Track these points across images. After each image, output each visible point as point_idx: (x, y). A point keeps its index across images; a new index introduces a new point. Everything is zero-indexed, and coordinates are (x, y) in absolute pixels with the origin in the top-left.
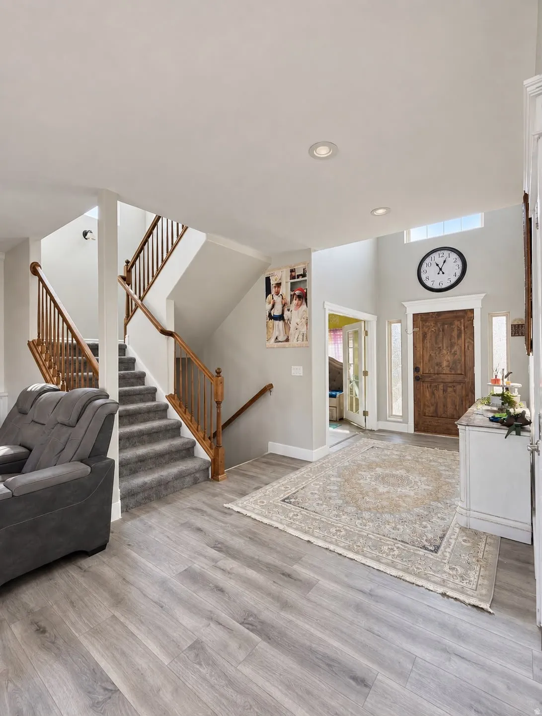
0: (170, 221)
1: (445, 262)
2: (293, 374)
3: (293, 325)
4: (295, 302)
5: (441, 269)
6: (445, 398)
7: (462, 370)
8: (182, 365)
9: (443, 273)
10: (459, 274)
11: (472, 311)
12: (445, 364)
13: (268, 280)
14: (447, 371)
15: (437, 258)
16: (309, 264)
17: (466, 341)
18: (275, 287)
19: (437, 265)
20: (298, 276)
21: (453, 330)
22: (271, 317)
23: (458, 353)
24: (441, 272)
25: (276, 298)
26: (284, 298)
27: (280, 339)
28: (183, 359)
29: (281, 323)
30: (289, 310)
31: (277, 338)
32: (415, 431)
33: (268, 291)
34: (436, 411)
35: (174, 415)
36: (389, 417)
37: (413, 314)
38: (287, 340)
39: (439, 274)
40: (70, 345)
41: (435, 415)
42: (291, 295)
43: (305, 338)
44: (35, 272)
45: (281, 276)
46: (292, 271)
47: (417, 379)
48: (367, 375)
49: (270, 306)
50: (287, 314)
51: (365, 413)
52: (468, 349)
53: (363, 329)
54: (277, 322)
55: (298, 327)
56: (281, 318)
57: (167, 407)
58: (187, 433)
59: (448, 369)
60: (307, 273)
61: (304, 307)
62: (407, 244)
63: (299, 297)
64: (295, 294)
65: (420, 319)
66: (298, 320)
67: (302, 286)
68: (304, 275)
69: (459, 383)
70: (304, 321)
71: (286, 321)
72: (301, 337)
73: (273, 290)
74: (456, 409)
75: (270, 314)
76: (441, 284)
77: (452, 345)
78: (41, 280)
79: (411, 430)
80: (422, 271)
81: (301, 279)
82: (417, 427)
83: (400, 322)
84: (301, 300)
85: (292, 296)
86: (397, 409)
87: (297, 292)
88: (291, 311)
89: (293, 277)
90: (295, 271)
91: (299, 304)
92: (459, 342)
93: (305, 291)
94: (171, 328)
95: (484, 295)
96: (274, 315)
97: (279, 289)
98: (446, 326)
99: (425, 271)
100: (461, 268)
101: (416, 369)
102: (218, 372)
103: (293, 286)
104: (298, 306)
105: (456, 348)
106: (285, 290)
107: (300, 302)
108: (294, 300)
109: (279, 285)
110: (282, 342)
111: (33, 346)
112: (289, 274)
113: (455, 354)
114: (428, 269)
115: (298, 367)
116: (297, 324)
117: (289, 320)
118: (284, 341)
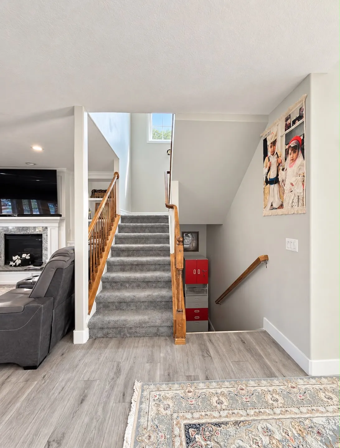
3: (287, 187)
4: (290, 157)
13: (265, 141)
18: (271, 147)
22: (267, 182)
25: (272, 159)
27: (275, 206)
29: (276, 187)
30: (283, 169)
31: (272, 205)
33: (265, 154)
43: (301, 202)
45: (277, 131)
49: (267, 169)
50: (281, 175)
54: (272, 187)
55: (293, 188)
56: (275, 181)
61: (300, 160)
63: (295, 149)
64: (290, 147)
66: (293, 180)
67: (299, 132)
70: (300, 179)
71: (281, 184)
72: (296, 200)
73: (270, 151)
75: (266, 179)
84: (297, 151)
85: (287, 151)
87: (293, 144)
88: (286, 170)
90: (291, 117)
91: (294, 157)
93: (302, 138)
96: (270, 179)
97: (275, 147)
103: (288, 138)
104: (294, 160)
106: (280, 146)
107: (295, 155)
108: (289, 155)
109: (274, 143)
110: (277, 208)
112: (285, 124)
115: (293, 240)
116: (292, 184)
117: (283, 181)
118: (279, 208)
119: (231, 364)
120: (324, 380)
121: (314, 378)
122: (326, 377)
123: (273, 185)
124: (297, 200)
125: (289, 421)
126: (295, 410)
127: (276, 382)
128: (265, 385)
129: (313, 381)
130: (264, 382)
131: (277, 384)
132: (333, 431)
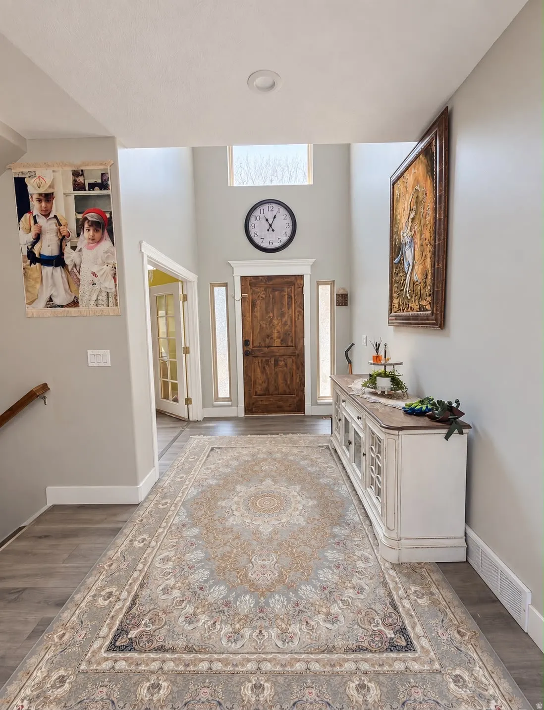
1: (275, 217)
2: (90, 365)
3: (85, 276)
4: (87, 234)
5: (271, 226)
6: (276, 374)
7: (292, 341)
9: (273, 230)
10: (289, 234)
11: (302, 277)
12: (275, 335)
13: (20, 185)
14: (277, 342)
15: (267, 211)
16: (115, 165)
17: (296, 311)
18: (40, 201)
19: (267, 220)
20: (92, 186)
21: (283, 296)
22: (32, 257)
23: (289, 323)
24: (271, 229)
25: (41, 220)
26: (62, 222)
27: (57, 301)
29: (58, 272)
30: (74, 248)
31: (51, 300)
32: (245, 413)
33: (23, 206)
34: (267, 389)
36: (215, 401)
37: (241, 277)
38: (75, 303)
39: (268, 230)
41: (267, 392)
42: (77, 220)
43: (112, 300)
45: (52, 179)
46: (77, 174)
47: (246, 354)
48: (189, 353)
49: (31, 237)
50: (70, 257)
51: (188, 401)
52: (298, 319)
53: (181, 293)
54: (48, 270)
55: (96, 280)
56: (58, 261)
59: (279, 340)
60: (109, 183)
61: (106, 244)
62: (230, 187)
64: (86, 219)
65: (250, 283)
66: (95, 268)
67: (100, 205)
68: (104, 186)
69: (290, 356)
70: (107, 269)
71: (70, 268)
72: (103, 297)
73: (36, 207)
74: (286, 384)
75: (31, 252)
76: (271, 243)
77: (282, 315)
79: (242, 414)
80: (250, 225)
81: (97, 192)
82: (248, 409)
83: (226, 285)
85: (80, 223)
86: (224, 391)
87: (92, 217)
88: (80, 250)
89: (78, 186)
90: (82, 175)
91: (96, 238)
92: (290, 311)
93: (108, 216)
95: (313, 260)
96: (40, 254)
97: (49, 204)
98: (276, 293)
99: (253, 225)
100: (291, 228)
101: (246, 343)
103: (81, 203)
104: (95, 241)
105: (286, 318)
106: (63, 208)
107: (98, 235)
108: (85, 230)
109: (48, 197)
110: (62, 306)
112: (71, 178)
113: (285, 324)
114: (256, 223)
115: (101, 352)
116: (94, 274)
117: (75, 266)
118: (68, 305)
119: (67, 565)
120: (151, 497)
121: (145, 501)
122: (150, 494)
123: (52, 267)
124: (105, 298)
125: (165, 540)
126: (160, 530)
127: (127, 531)
128: (122, 542)
129: (146, 504)
130: (119, 541)
131: (129, 531)
132: (186, 517)
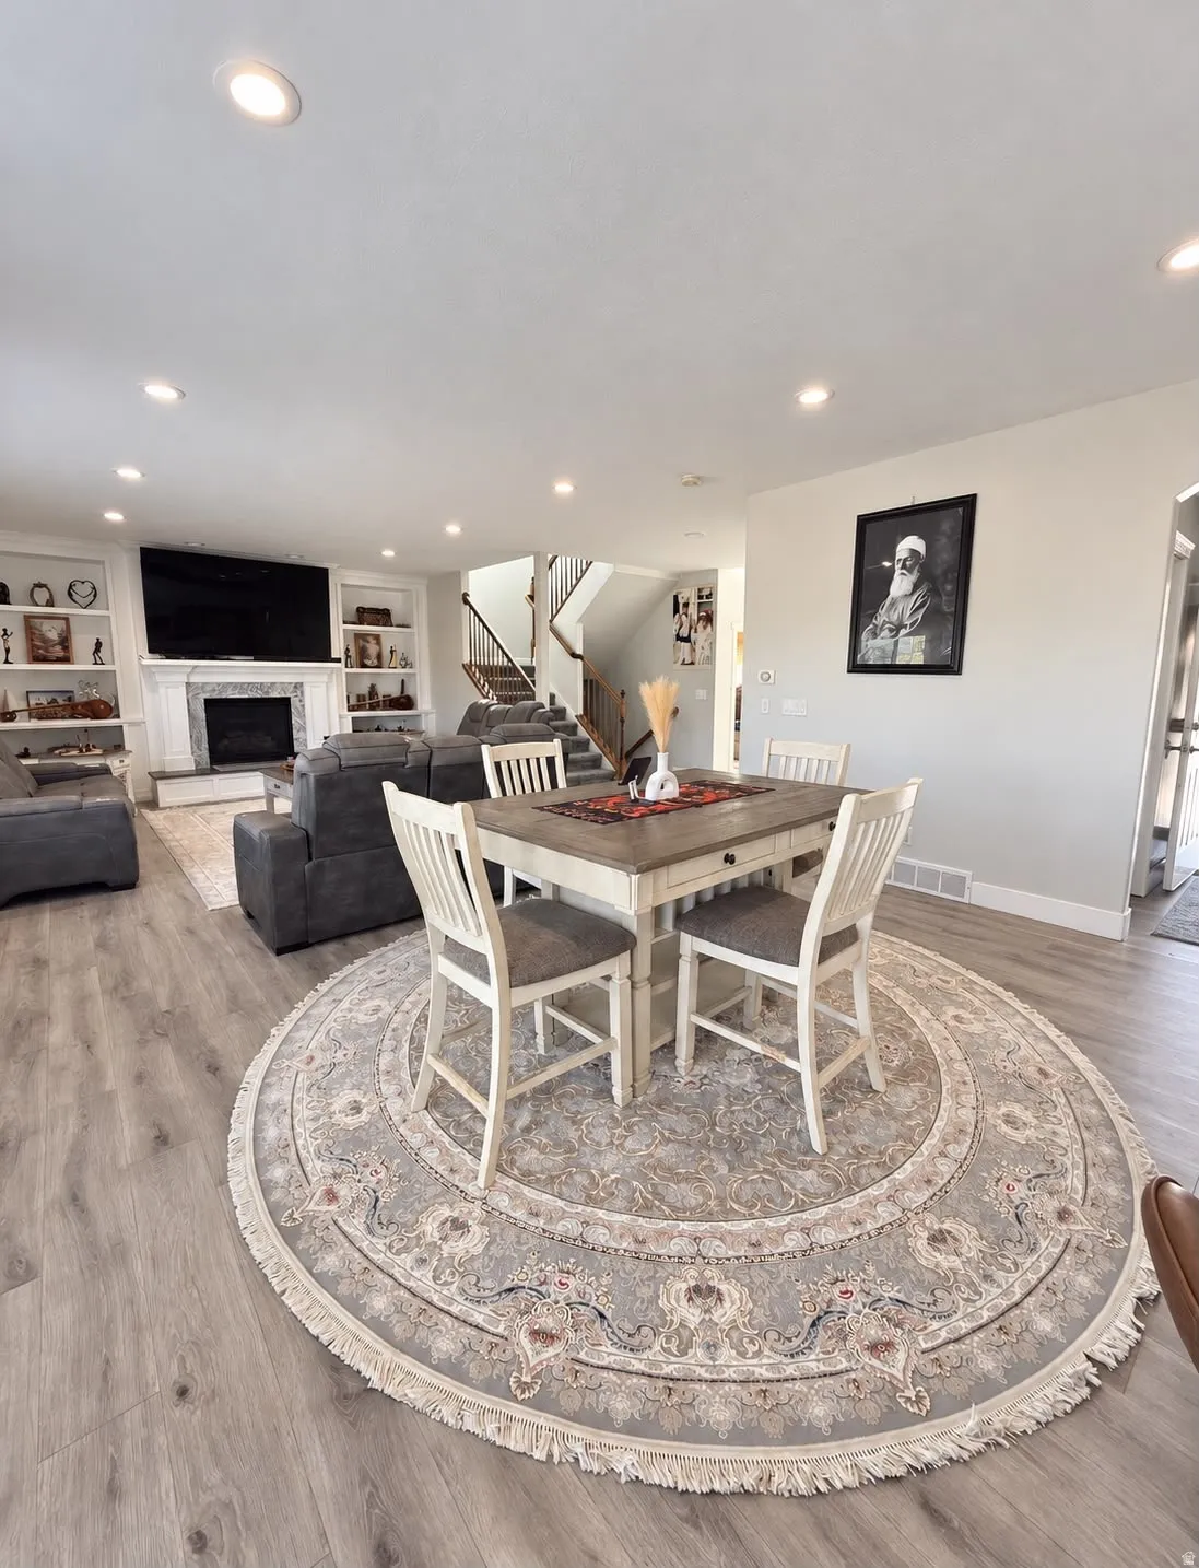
0: (569, 559)
2: (696, 698)
3: (698, 649)
8: (591, 686)
13: (676, 597)
16: (716, 584)
18: (683, 606)
20: (706, 597)
22: (679, 638)
25: (683, 618)
26: (691, 618)
27: (686, 661)
28: (592, 681)
29: (688, 644)
30: (695, 632)
31: (683, 660)
33: (676, 611)
35: (582, 733)
38: (692, 663)
40: (496, 667)
43: (708, 662)
44: (466, 602)
45: (689, 594)
46: (700, 590)
49: (678, 626)
50: (692, 637)
54: (683, 644)
55: (702, 650)
56: (687, 640)
57: (576, 726)
58: (594, 749)
60: (713, 595)
61: (709, 629)
63: (705, 619)
64: (701, 615)
66: (702, 642)
68: (710, 596)
70: (708, 643)
71: (692, 643)
73: (681, 610)
75: (678, 635)
78: (472, 608)
81: (707, 600)
84: (707, 622)
85: (699, 618)
87: (704, 614)
88: (697, 633)
89: (700, 597)
90: (702, 591)
91: (705, 626)
93: (710, 613)
94: (579, 651)
96: (681, 636)
97: (686, 609)
102: (623, 694)
104: (704, 628)
106: (693, 610)
107: (705, 624)
108: (700, 622)
109: (686, 605)
110: (687, 664)
111: (467, 668)
112: (697, 593)
115: (701, 691)
116: (702, 646)
117: (694, 642)
118: (690, 664)
123: (685, 643)
124: (705, 660)
